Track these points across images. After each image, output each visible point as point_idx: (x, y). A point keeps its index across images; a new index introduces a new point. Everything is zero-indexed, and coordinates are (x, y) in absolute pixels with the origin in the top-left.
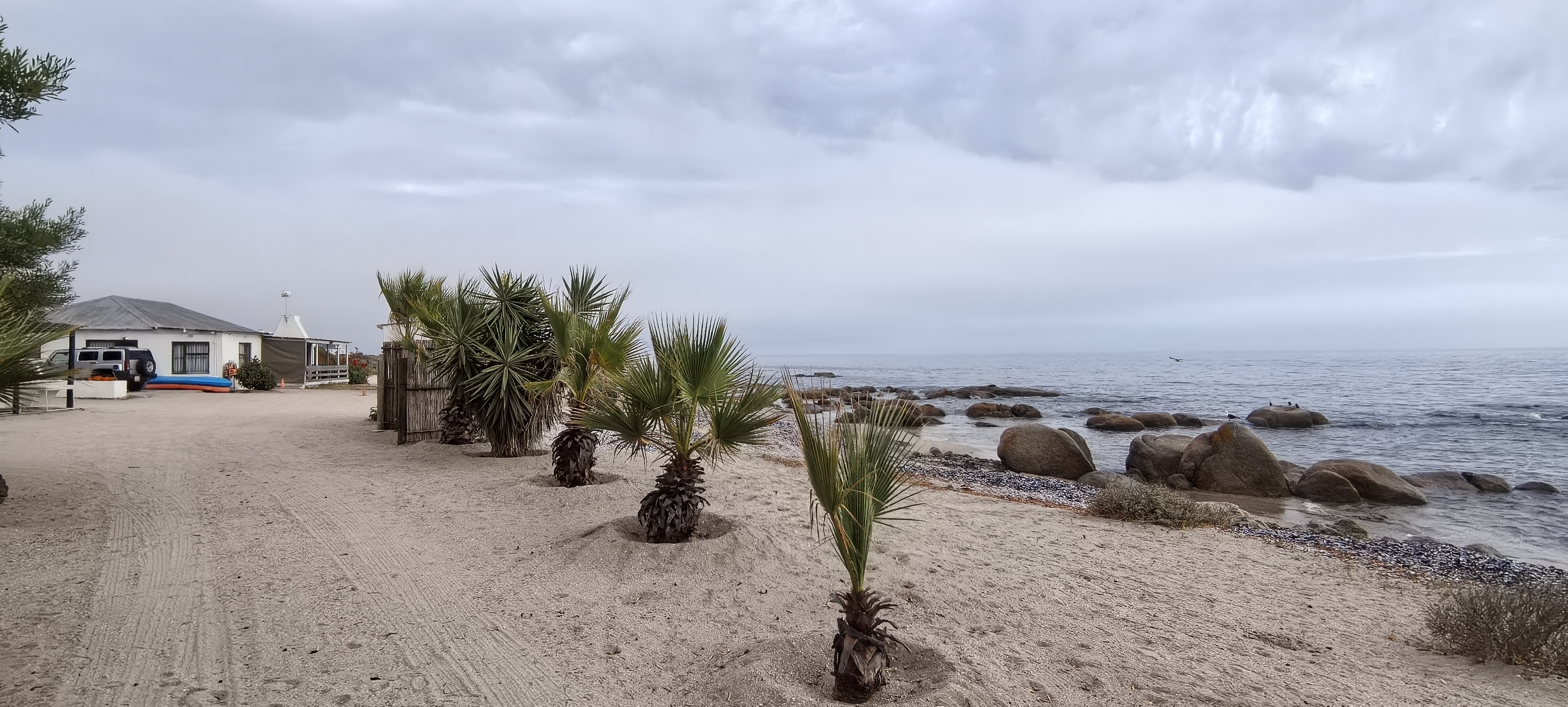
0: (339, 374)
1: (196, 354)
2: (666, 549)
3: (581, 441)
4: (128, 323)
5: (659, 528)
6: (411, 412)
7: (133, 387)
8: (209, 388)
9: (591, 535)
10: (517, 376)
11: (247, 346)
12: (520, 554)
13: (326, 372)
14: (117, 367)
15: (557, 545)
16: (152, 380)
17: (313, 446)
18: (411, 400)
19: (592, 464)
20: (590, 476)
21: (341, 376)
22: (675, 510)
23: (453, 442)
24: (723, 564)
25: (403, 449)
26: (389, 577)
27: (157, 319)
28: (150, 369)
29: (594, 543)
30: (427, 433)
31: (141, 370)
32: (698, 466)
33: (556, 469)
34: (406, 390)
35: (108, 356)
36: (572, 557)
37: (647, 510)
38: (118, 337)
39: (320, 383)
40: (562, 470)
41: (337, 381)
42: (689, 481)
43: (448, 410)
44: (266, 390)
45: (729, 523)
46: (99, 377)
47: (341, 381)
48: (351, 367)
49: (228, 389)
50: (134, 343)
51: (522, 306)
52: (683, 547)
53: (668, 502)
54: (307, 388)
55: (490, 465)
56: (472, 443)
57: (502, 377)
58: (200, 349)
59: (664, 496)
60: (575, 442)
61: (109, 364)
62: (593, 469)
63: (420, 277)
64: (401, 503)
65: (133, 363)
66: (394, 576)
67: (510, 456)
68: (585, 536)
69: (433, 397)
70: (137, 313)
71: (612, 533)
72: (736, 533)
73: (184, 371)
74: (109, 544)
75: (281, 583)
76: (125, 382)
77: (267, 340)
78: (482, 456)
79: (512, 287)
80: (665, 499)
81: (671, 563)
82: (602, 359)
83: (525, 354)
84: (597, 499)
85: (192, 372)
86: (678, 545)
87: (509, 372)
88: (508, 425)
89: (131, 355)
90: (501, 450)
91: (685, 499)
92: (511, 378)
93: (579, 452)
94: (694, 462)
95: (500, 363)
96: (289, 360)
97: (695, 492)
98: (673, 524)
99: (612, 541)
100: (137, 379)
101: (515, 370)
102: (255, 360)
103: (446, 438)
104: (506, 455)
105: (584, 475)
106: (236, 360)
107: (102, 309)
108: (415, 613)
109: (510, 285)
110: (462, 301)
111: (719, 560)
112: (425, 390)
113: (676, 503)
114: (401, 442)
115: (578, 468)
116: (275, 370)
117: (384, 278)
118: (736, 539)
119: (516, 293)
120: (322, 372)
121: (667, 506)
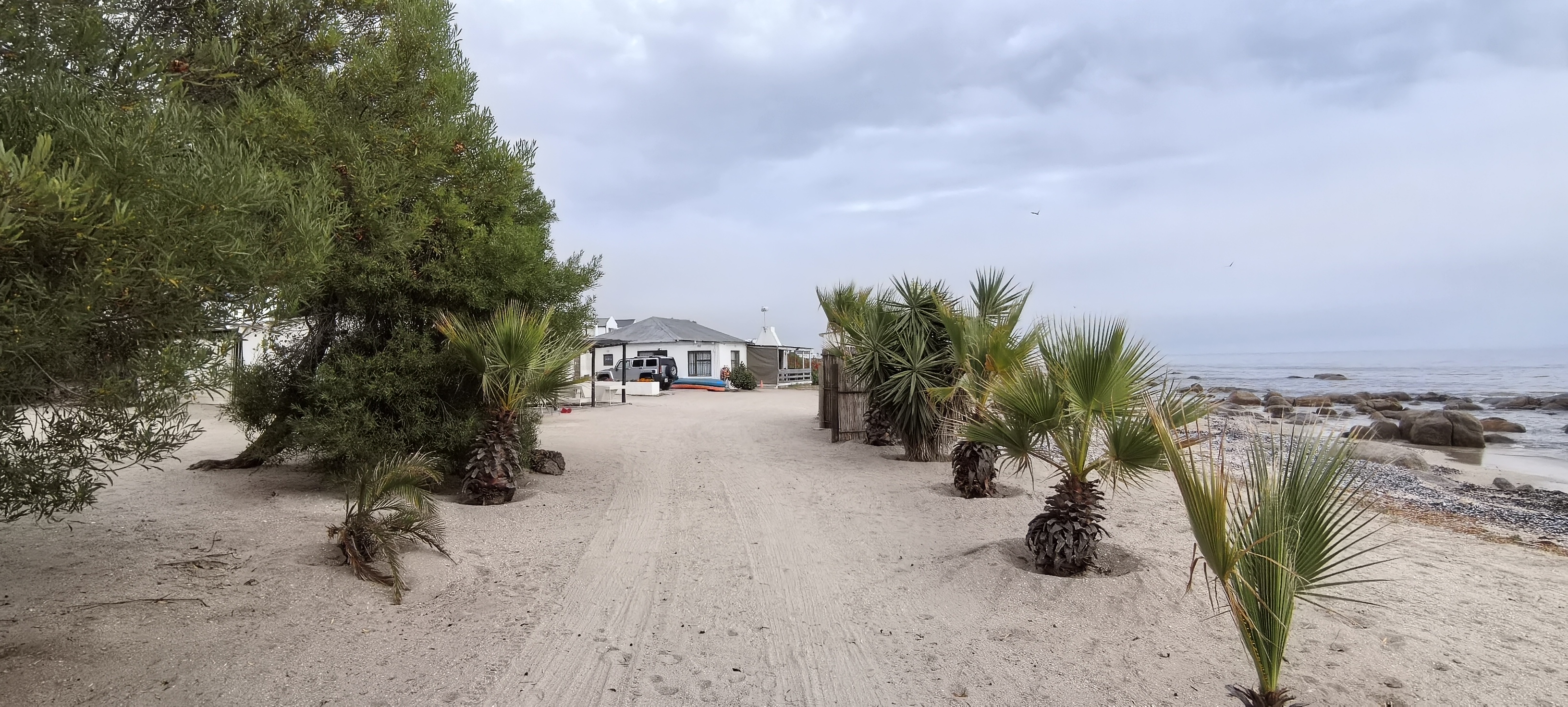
0: (804, 376)
1: (703, 361)
2: (1052, 582)
3: (980, 450)
4: (661, 338)
5: (1046, 556)
6: (842, 413)
7: (664, 387)
8: (711, 388)
9: (973, 555)
10: (924, 381)
11: (737, 353)
12: (902, 565)
13: (794, 375)
14: (654, 371)
15: (940, 560)
16: (676, 381)
17: (766, 440)
18: (841, 400)
19: (993, 475)
20: (990, 488)
21: (806, 378)
22: (1065, 538)
23: (876, 444)
24: (1119, 609)
25: (835, 446)
26: (781, 571)
27: (679, 334)
28: (674, 373)
29: (975, 564)
30: (855, 433)
31: (668, 373)
32: (1095, 490)
33: (956, 478)
34: (838, 393)
35: (651, 363)
36: (949, 575)
37: (1034, 533)
38: (655, 348)
39: (790, 384)
40: (962, 480)
41: (803, 383)
42: (1083, 507)
43: (871, 412)
44: (750, 389)
45: (1137, 560)
46: (643, 379)
47: (806, 382)
48: (813, 370)
49: (723, 389)
50: (665, 353)
51: (931, 312)
52: (1070, 583)
53: (1057, 528)
54: (779, 388)
55: (901, 468)
56: (893, 445)
57: (910, 383)
58: (705, 357)
59: (1053, 521)
60: (973, 451)
61: (649, 369)
62: (994, 480)
63: (851, 289)
64: (814, 500)
65: (663, 367)
66: (785, 570)
67: (921, 460)
68: (966, 554)
69: (860, 400)
70: (667, 329)
71: (994, 555)
72: (1141, 573)
73: (696, 375)
74: (607, 513)
75: (702, 563)
76: (658, 383)
77: (750, 346)
78: (898, 459)
79: (921, 294)
80: (1053, 524)
81: (1054, 599)
82: (998, 366)
83: (932, 360)
84: (995, 514)
85: (701, 374)
86: (1066, 579)
87: (917, 377)
88: (918, 429)
89: (663, 362)
90: (914, 456)
91: (1078, 526)
92: (919, 385)
93: (978, 462)
94: (1091, 484)
95: (910, 369)
96: (767, 365)
97: (1092, 520)
98: (1062, 554)
99: (992, 565)
100: (666, 380)
101: (923, 376)
102: (741, 365)
103: (869, 439)
104: (917, 459)
105: (984, 487)
106: (729, 366)
107: (646, 327)
108: (790, 610)
109: (919, 291)
110: (880, 309)
111: (1115, 604)
112: (854, 393)
113: (1067, 531)
114: (835, 440)
115: (977, 479)
116: (754, 372)
117: (823, 292)
118: (1140, 581)
119: (925, 299)
120: (791, 375)
121: (1056, 533)
